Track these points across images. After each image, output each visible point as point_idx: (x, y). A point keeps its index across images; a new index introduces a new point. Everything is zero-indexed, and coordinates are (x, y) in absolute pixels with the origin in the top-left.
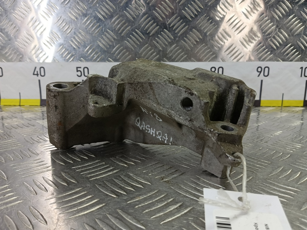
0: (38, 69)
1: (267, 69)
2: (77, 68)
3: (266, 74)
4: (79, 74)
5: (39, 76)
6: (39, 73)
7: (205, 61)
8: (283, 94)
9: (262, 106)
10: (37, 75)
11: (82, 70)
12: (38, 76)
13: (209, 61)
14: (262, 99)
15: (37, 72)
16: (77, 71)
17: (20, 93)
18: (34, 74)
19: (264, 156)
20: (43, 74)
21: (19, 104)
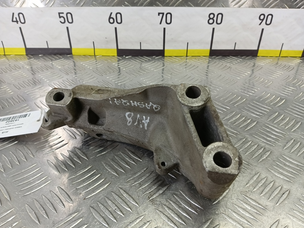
0: (16, 15)
1: (270, 17)
2: (59, 13)
3: (268, 22)
4: (63, 21)
5: (19, 22)
6: (18, 20)
7: (204, 6)
8: (283, 44)
9: (258, 56)
10: (17, 22)
11: (64, 15)
12: (17, 23)
13: (208, 6)
14: (260, 49)
15: (16, 18)
16: (60, 17)
17: (2, 42)
18: (13, 21)
19: (246, 154)
20: (23, 21)
21: (4, 54)
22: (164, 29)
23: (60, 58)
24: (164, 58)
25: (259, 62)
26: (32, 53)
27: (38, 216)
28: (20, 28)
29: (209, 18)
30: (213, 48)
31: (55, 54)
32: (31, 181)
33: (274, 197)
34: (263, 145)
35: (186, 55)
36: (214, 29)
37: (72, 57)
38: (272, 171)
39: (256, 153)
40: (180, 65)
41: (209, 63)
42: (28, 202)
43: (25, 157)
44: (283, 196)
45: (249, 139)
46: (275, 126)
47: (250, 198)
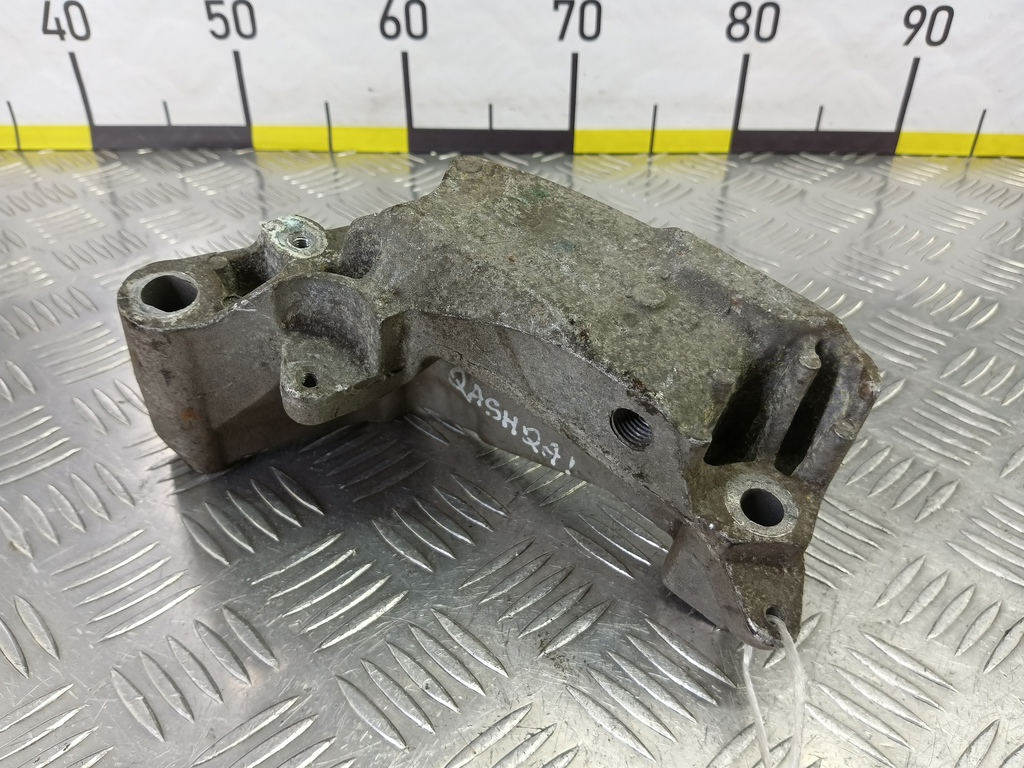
0: (57, 11)
1: (943, 16)
2: (209, 3)
3: (937, 36)
4: (221, 30)
5: (68, 36)
6: (64, 26)
8: (985, 112)
9: (899, 155)
10: (60, 33)
11: (226, 11)
12: (62, 38)
14: (905, 128)
15: (57, 21)
16: (211, 16)
17: (9, 104)
18: (46, 31)
19: (871, 495)
20: (80, 30)
21: (15, 147)
22: (575, 57)
23: (210, 161)
24: (571, 161)
25: (904, 175)
26: (113, 142)
27: (156, 710)
28: (72, 56)
29: (729, 21)
30: (744, 125)
31: (194, 147)
32: (129, 589)
33: (977, 643)
34: (930, 461)
35: (647, 150)
36: (746, 58)
37: (252, 157)
38: (965, 554)
39: (908, 490)
40: (630, 183)
41: (727, 177)
42: (118, 663)
43: (104, 504)
44: (1008, 638)
45: (882, 443)
46: (968, 395)
47: (895, 647)
